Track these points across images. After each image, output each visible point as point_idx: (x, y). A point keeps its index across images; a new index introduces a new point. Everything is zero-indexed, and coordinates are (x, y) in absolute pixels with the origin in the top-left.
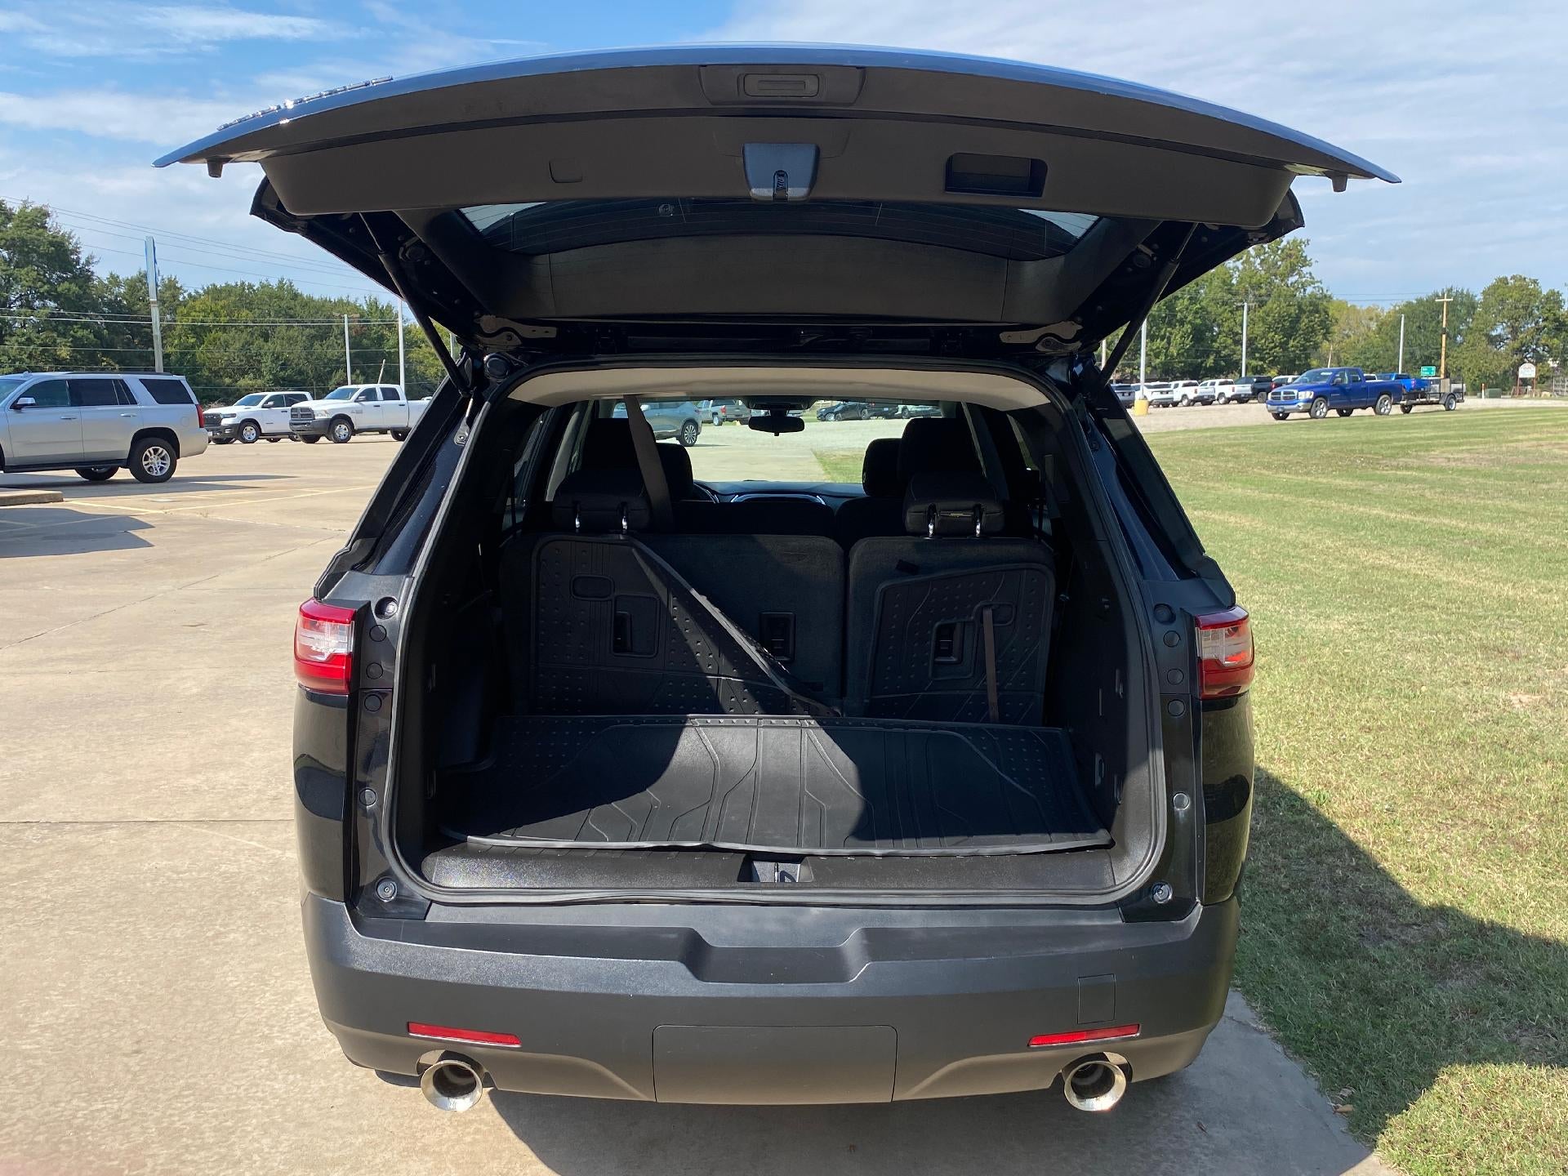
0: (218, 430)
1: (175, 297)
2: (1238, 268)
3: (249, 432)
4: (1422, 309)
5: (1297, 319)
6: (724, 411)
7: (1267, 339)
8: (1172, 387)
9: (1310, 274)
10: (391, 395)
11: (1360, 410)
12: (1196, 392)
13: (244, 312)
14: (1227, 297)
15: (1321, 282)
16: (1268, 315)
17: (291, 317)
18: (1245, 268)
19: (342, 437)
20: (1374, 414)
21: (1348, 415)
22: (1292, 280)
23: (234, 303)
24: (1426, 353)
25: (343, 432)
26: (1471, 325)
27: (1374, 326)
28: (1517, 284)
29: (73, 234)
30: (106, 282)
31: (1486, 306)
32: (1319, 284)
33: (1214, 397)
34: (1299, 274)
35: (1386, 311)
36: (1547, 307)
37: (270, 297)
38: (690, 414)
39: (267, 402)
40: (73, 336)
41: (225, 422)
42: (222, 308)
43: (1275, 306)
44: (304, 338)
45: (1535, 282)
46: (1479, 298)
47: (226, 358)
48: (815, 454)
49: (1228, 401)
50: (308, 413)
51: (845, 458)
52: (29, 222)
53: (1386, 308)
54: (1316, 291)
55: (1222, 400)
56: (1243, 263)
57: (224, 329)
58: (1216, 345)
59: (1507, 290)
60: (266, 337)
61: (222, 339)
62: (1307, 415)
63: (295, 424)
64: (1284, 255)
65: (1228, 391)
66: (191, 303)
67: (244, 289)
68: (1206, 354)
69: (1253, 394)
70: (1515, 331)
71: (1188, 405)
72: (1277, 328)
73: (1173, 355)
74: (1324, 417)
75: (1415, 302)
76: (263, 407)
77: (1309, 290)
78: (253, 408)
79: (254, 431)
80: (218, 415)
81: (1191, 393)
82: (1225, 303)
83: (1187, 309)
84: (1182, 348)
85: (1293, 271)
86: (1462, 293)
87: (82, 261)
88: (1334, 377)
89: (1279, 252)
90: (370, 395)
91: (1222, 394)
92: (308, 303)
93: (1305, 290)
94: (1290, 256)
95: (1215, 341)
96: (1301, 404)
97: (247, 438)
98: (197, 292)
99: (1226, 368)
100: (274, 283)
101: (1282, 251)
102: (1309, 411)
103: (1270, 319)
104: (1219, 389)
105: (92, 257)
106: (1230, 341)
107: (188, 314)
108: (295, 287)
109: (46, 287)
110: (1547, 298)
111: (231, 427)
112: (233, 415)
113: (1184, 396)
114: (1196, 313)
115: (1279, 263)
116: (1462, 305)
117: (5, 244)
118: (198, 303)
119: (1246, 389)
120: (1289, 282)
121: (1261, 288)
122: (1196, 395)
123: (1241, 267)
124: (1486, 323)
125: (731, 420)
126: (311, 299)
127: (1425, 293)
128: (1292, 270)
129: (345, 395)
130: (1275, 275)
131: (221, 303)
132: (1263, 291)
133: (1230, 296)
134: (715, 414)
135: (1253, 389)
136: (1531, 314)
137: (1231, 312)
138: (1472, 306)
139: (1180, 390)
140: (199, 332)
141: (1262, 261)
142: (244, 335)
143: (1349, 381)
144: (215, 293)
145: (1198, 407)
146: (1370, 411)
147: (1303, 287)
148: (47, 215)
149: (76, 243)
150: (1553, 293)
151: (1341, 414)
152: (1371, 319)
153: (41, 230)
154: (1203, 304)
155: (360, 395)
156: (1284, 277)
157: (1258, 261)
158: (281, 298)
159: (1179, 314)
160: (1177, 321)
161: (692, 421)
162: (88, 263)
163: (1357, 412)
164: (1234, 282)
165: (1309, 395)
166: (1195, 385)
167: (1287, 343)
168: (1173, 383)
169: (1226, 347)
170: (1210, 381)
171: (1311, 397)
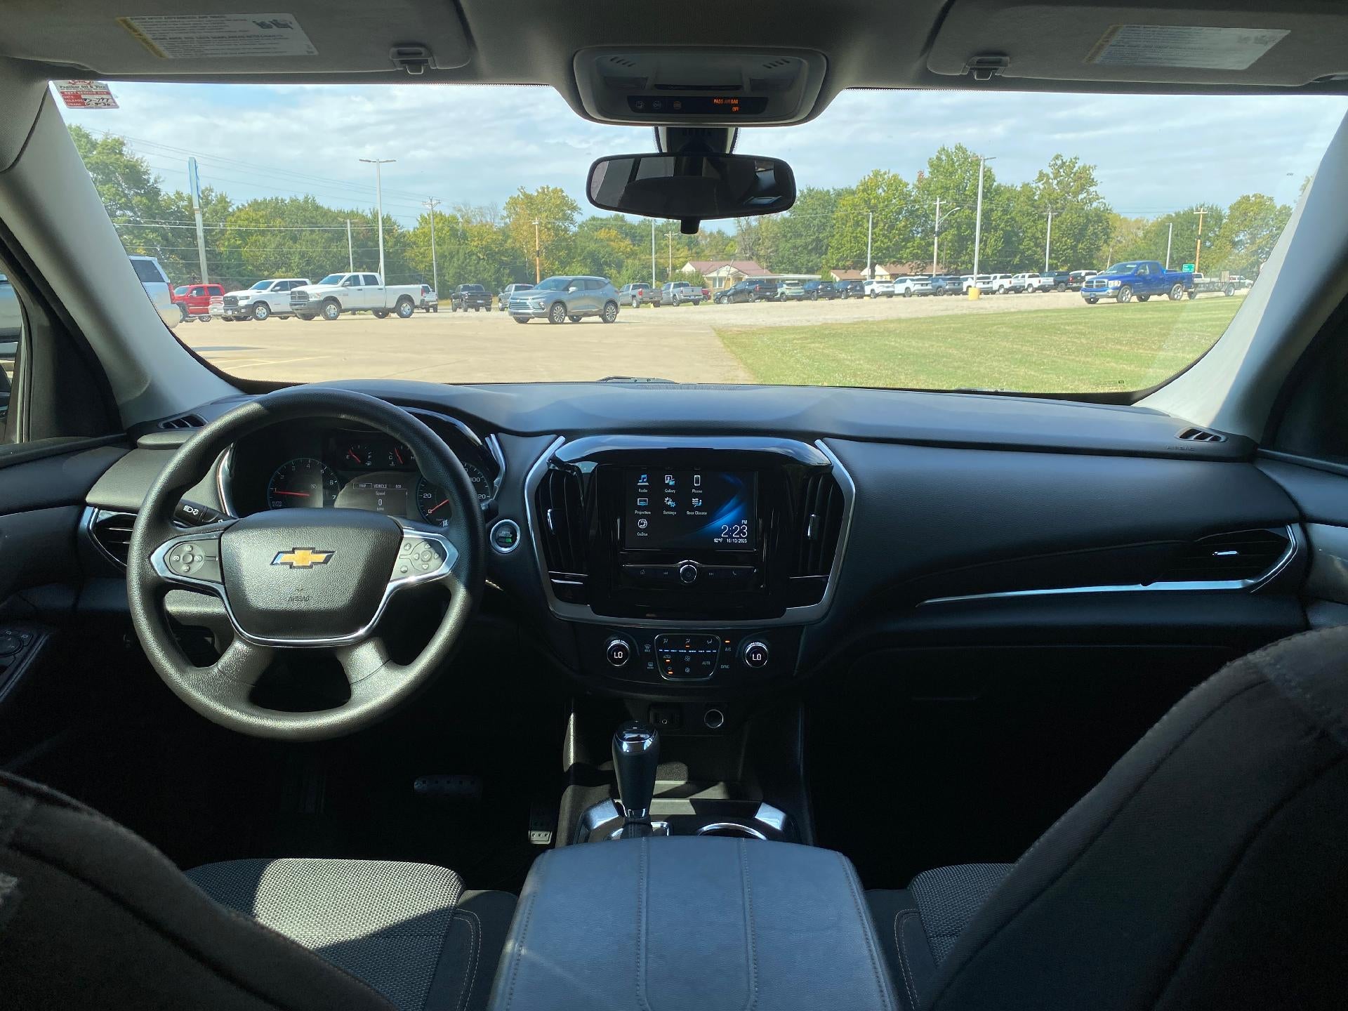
0: (236, 310)
1: (225, 209)
2: (1039, 187)
3: (261, 311)
4: (1179, 220)
5: (1085, 228)
6: (640, 293)
7: (1061, 242)
8: (992, 278)
9: (1096, 192)
10: (371, 281)
11: (1156, 296)
12: (1010, 283)
13: (278, 220)
14: (1031, 209)
15: (1104, 198)
16: (1062, 224)
17: (313, 223)
18: (1045, 188)
19: (332, 315)
20: (1168, 299)
21: (1145, 300)
22: (1081, 197)
23: (271, 213)
24: (1182, 255)
25: (332, 312)
26: (1217, 233)
27: (1141, 234)
28: (1258, 200)
29: (144, 159)
30: (173, 197)
31: (1232, 218)
32: (1103, 200)
33: (1024, 286)
34: (1087, 192)
35: (1151, 221)
36: (1280, 218)
37: (298, 209)
38: (611, 297)
39: (275, 286)
40: (145, 238)
41: (242, 303)
42: (261, 217)
43: (1068, 216)
44: (323, 240)
45: (1271, 199)
46: (1226, 212)
47: (264, 256)
48: (715, 330)
49: (1035, 290)
50: (304, 296)
51: (740, 333)
52: (109, 149)
53: (1151, 218)
54: (1099, 205)
55: (1030, 290)
56: (1043, 184)
57: (263, 233)
58: (1022, 247)
59: (1249, 205)
60: (295, 239)
61: (261, 242)
62: (1115, 300)
63: (295, 305)
64: (1076, 178)
65: (1036, 282)
66: (238, 213)
67: (278, 202)
68: (1014, 254)
69: (1054, 285)
70: (1253, 238)
71: (1004, 293)
72: (1069, 234)
73: (988, 255)
74: (1129, 302)
75: (1174, 215)
76: (272, 291)
77: (1095, 205)
78: (264, 292)
79: (265, 310)
80: (235, 298)
81: (1006, 283)
82: (1029, 214)
83: (1000, 219)
84: (995, 249)
85: (1082, 190)
86: (1212, 208)
87: (152, 181)
88: (1137, 269)
89: (1072, 176)
90: (354, 281)
91: (1030, 285)
92: (326, 213)
93: (1091, 205)
94: (1081, 178)
95: (1021, 244)
96: (1110, 291)
97: (259, 316)
98: (243, 205)
99: (1031, 264)
100: (301, 198)
101: (1075, 175)
102: (1116, 297)
103: (1064, 226)
104: (1028, 281)
105: (159, 177)
106: (1032, 244)
107: (236, 222)
108: (317, 201)
109: (123, 200)
110: (1280, 212)
111: (246, 307)
112: (247, 298)
113: (1001, 286)
114: (1007, 222)
115: (1072, 184)
116: (1214, 217)
117: (90, 167)
118: (242, 214)
119: (1050, 281)
120: (1079, 199)
121: (1058, 203)
122: (1010, 286)
123: (1042, 187)
124: (1232, 231)
125: (646, 303)
126: (329, 210)
127: (1182, 208)
128: (1082, 188)
129: (334, 281)
130: (1068, 193)
131: (261, 214)
132: (1059, 205)
133: (1033, 209)
134: (634, 296)
135: (1055, 281)
136: (1267, 224)
137: (1034, 221)
138: (1219, 218)
139: (997, 281)
140: (244, 235)
141: (1058, 182)
142: (278, 239)
143: (1150, 272)
144: (256, 205)
145: (1012, 295)
146: (1165, 297)
147: (1090, 202)
148: (122, 144)
149: (147, 166)
150: (1284, 207)
151: (1141, 299)
152: (1139, 229)
153: (118, 156)
154: (1013, 214)
155: (346, 281)
156: (1076, 194)
157: (1055, 182)
158: (305, 210)
159: (994, 222)
160: (993, 228)
161: (612, 302)
162: (156, 181)
163: (1153, 298)
164: (1036, 198)
165: (1117, 283)
166: (1010, 277)
167: (1076, 246)
168: (992, 276)
169: (1029, 249)
170: (1021, 275)
171: (1119, 285)
